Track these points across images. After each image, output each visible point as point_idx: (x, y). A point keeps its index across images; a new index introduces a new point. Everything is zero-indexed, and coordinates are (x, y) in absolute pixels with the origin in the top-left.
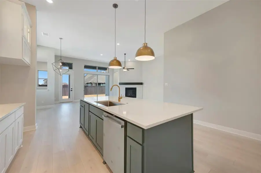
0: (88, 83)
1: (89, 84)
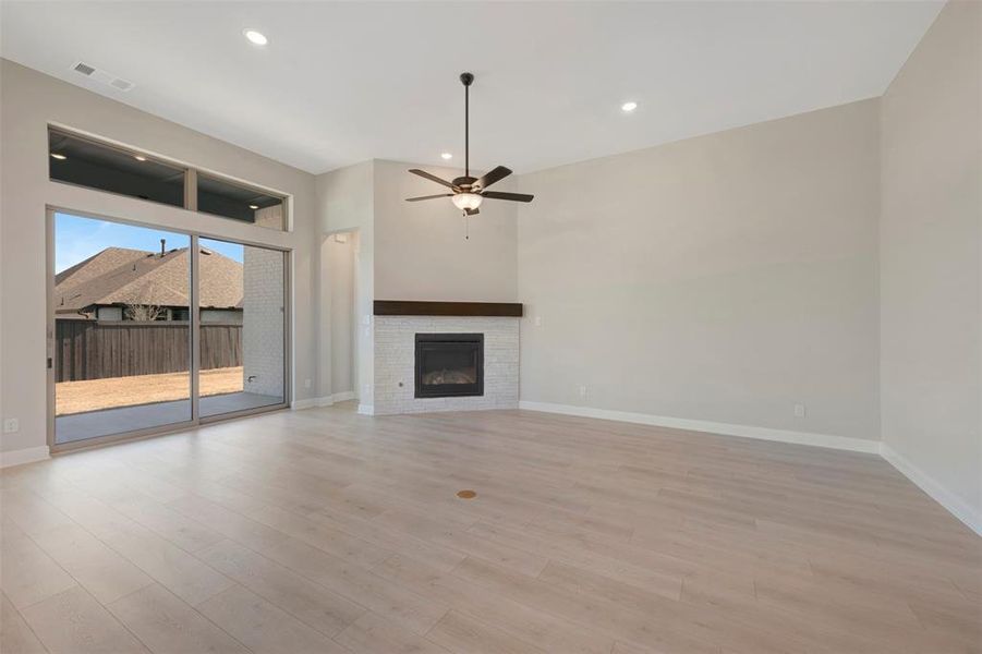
0: (96, 308)
1: (102, 312)
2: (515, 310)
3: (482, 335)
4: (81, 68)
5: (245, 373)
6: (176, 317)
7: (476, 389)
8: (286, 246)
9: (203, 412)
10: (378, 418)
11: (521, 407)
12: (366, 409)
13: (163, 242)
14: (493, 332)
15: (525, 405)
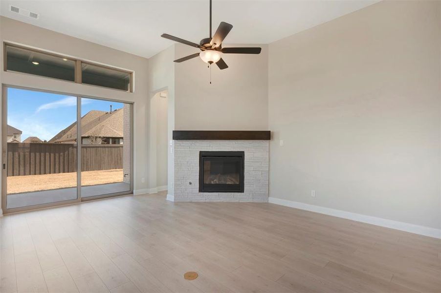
2: (266, 136)
3: (243, 152)
4: (13, 9)
5: (124, 172)
6: (114, 142)
7: (239, 188)
8: (132, 101)
9: (83, 195)
10: (176, 204)
11: (270, 202)
12: (170, 198)
13: (111, 106)
14: (250, 150)
15: (272, 200)
